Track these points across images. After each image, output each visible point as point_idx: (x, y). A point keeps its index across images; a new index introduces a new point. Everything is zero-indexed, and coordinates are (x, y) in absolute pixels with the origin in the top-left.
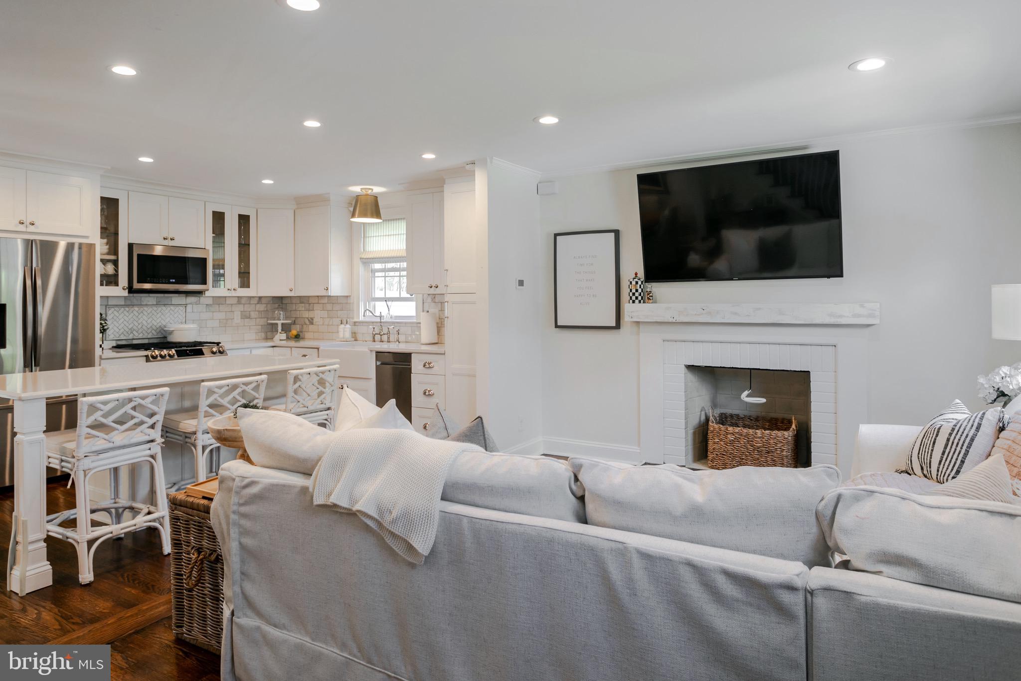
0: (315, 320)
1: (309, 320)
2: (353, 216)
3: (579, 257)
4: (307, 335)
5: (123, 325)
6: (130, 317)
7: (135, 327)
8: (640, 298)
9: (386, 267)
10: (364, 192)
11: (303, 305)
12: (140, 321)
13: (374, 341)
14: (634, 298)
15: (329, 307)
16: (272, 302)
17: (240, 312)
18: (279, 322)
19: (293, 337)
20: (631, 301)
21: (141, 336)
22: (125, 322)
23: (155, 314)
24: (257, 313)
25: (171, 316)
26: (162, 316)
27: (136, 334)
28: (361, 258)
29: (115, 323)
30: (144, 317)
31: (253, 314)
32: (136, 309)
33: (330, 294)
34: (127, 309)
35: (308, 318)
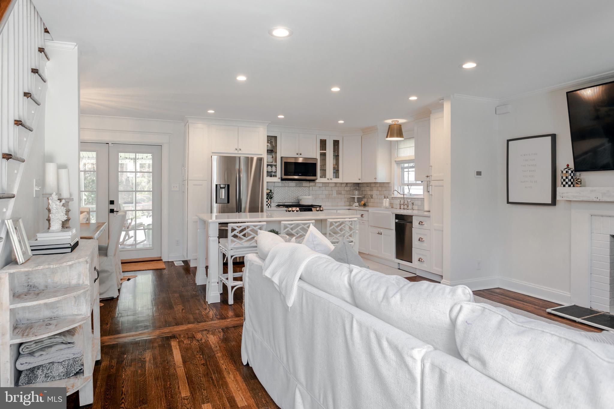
0: (373, 196)
2: (387, 137)
3: (524, 155)
4: (370, 204)
6: (284, 192)
7: (286, 197)
8: (570, 183)
9: (409, 166)
10: (394, 123)
11: (368, 187)
12: (288, 194)
13: (400, 209)
14: (564, 183)
15: (380, 189)
16: (353, 186)
18: (356, 197)
19: (363, 205)
20: (562, 185)
21: (288, 201)
22: (282, 194)
23: (295, 190)
24: (345, 191)
25: (302, 192)
26: (298, 192)
28: (395, 161)
29: (278, 194)
30: (290, 192)
31: (343, 192)
32: (286, 188)
33: (377, 182)
34: (283, 188)
35: (370, 195)
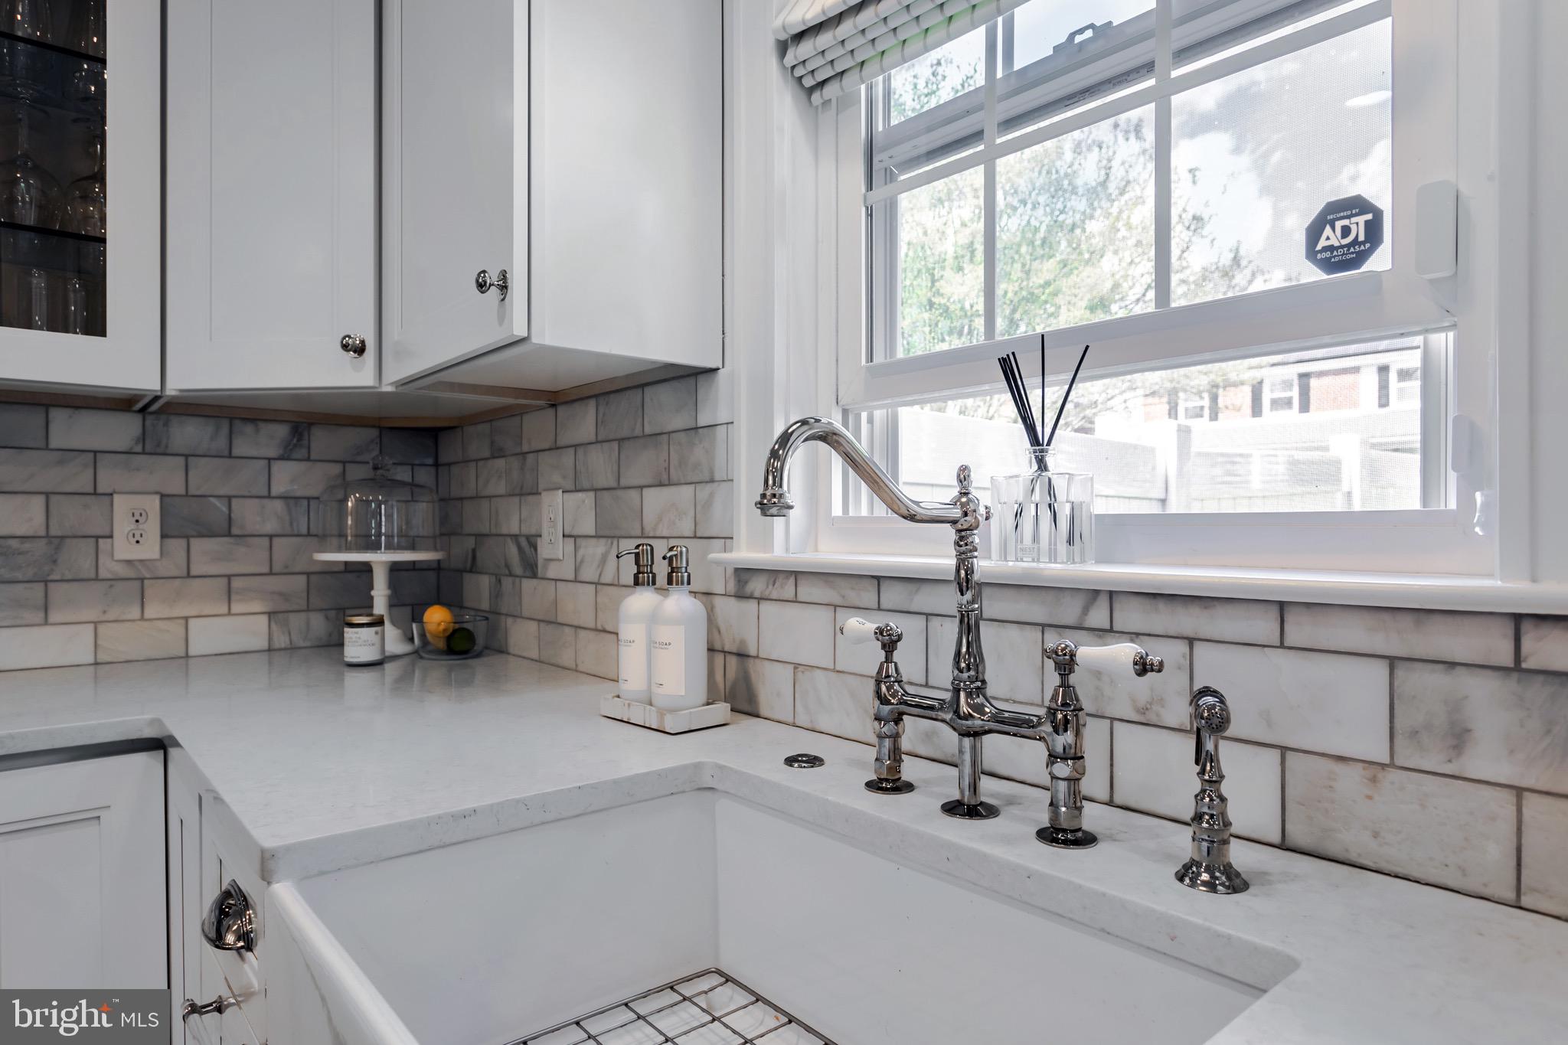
0: (544, 551)
1: (520, 548)
15: (602, 465)
17: (157, 499)
18: (384, 561)
19: (446, 644)
24: (278, 505)
31: (253, 516)
35: (515, 537)
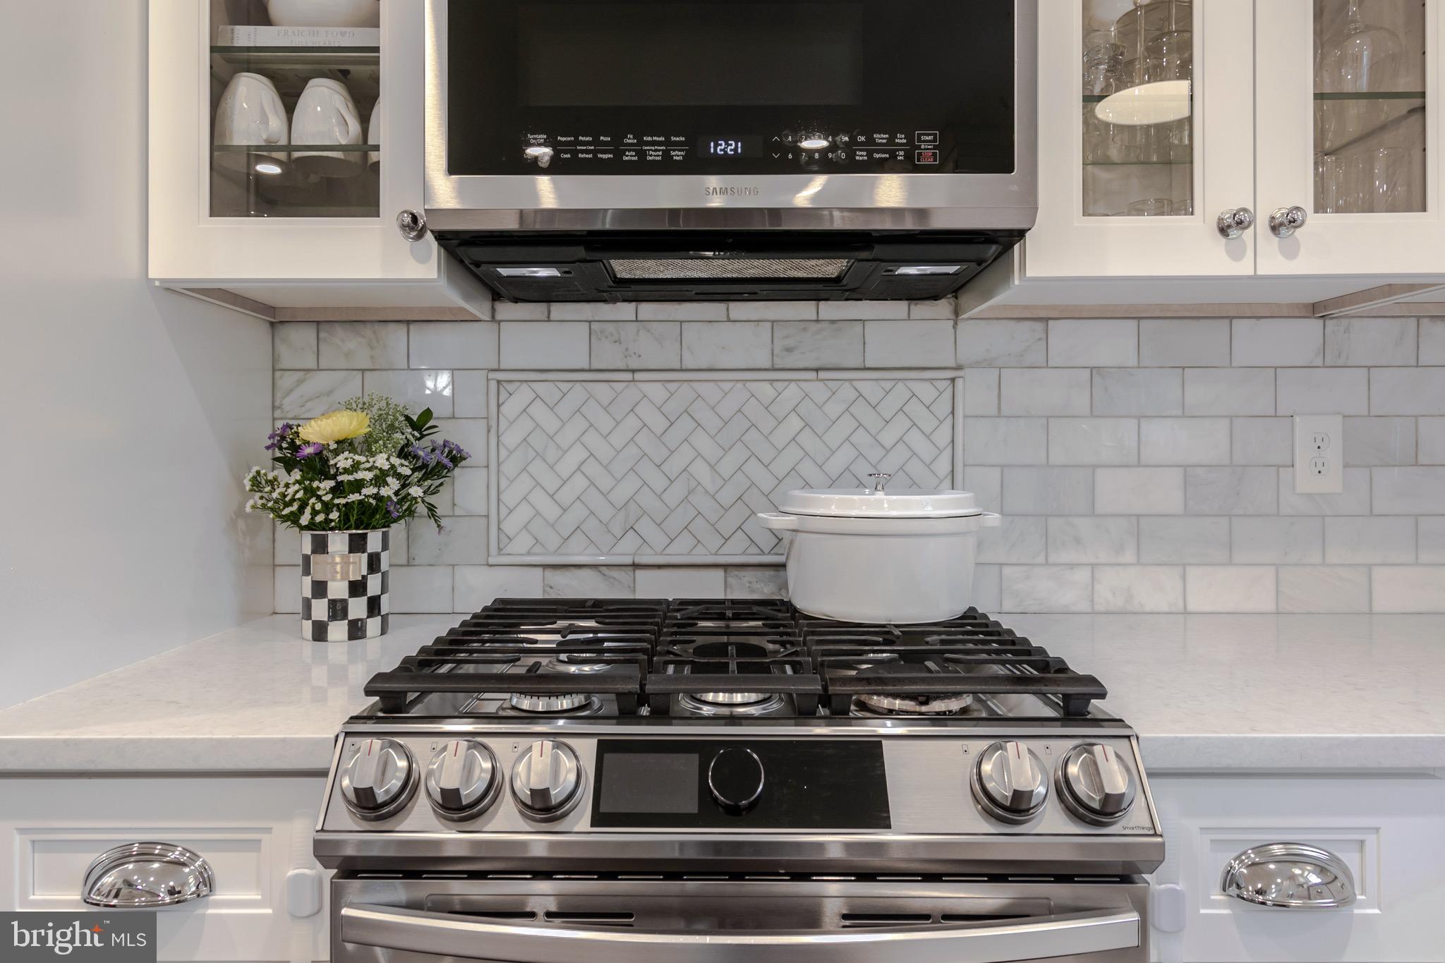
5: (579, 482)
6: (618, 440)
12: (674, 466)
17: (1339, 421)
22: (592, 468)
25: (861, 438)
26: (806, 439)
27: (657, 539)
29: (537, 468)
30: (702, 442)
32: (655, 391)
34: (602, 391)
